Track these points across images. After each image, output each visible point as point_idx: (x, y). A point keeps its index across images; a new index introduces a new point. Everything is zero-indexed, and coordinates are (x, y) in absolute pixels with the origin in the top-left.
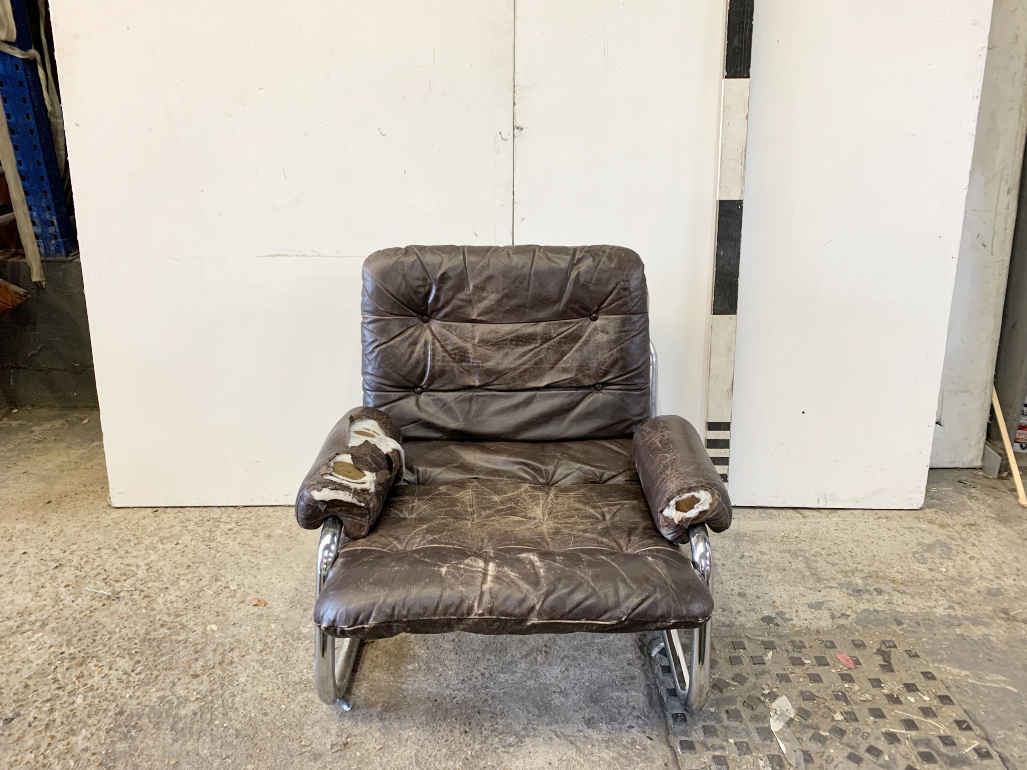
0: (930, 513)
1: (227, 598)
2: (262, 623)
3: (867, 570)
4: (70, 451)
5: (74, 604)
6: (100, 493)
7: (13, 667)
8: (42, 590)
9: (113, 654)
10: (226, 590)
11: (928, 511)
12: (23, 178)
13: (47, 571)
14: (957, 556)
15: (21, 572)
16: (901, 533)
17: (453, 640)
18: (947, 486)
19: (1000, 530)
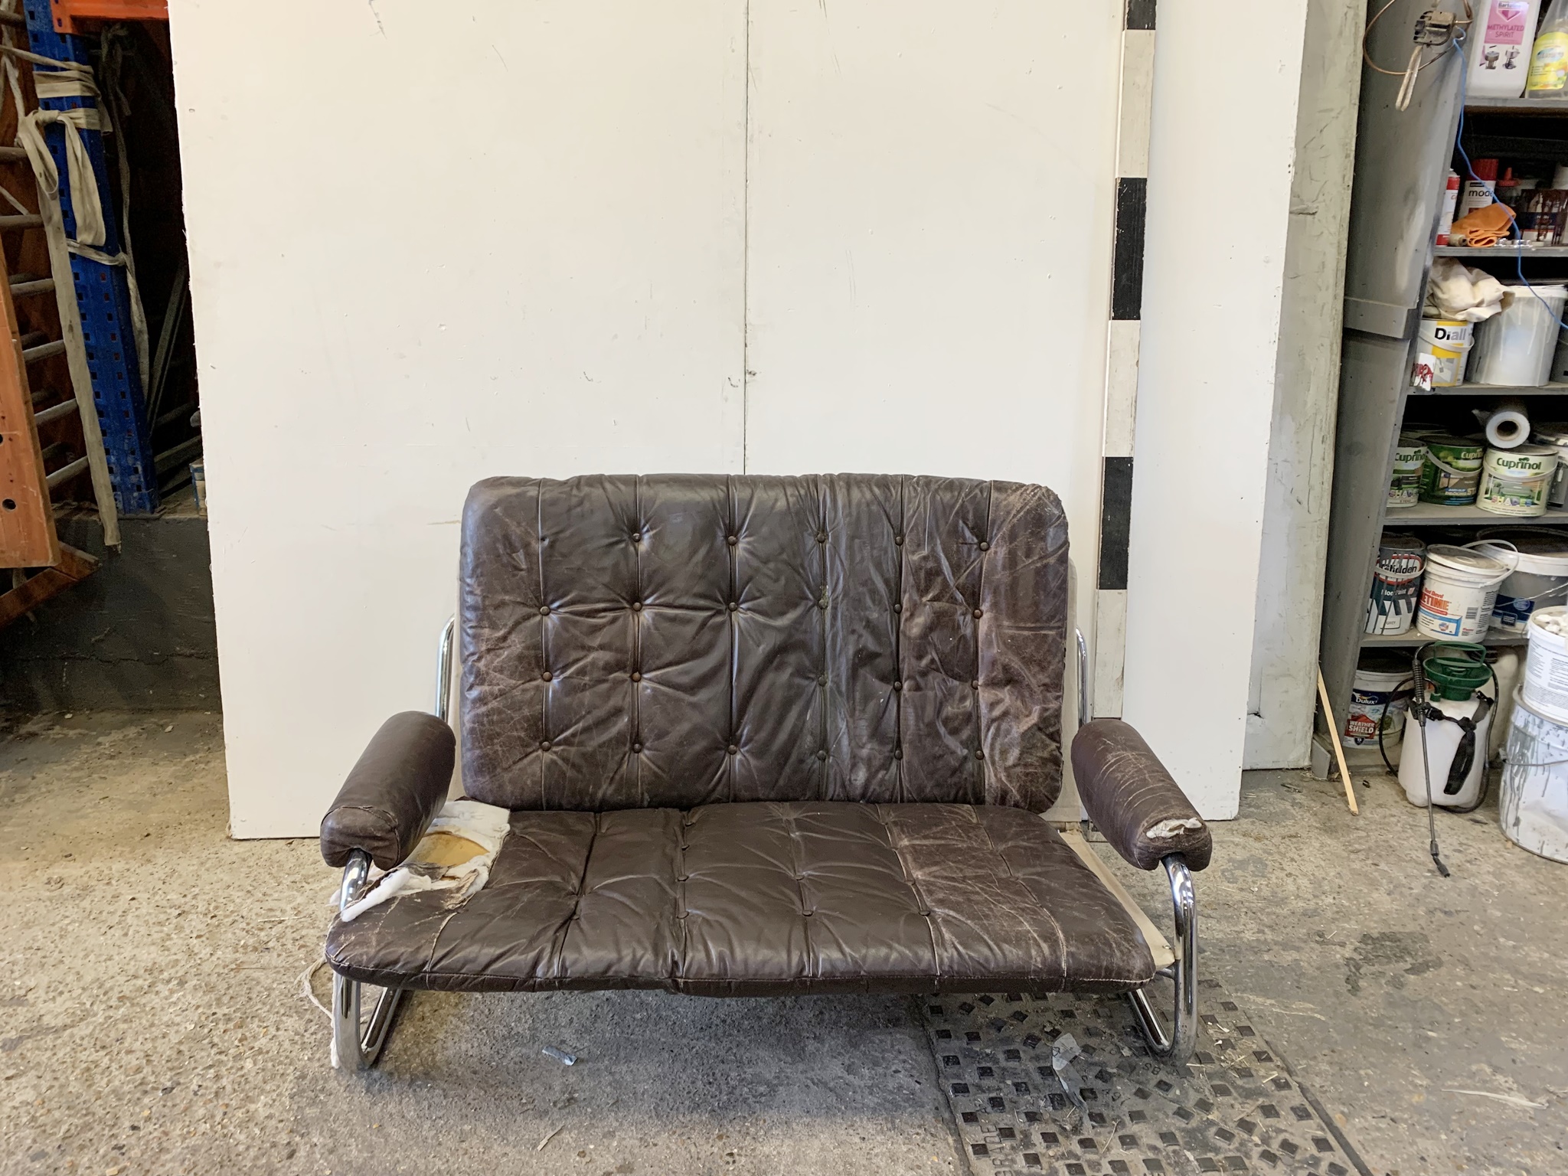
0: (1245, 824)
4: (157, 767)
5: (214, 958)
8: (169, 942)
11: (1243, 821)
12: (100, 414)
13: (168, 919)
14: (1272, 873)
18: (1269, 791)
19: (1324, 842)
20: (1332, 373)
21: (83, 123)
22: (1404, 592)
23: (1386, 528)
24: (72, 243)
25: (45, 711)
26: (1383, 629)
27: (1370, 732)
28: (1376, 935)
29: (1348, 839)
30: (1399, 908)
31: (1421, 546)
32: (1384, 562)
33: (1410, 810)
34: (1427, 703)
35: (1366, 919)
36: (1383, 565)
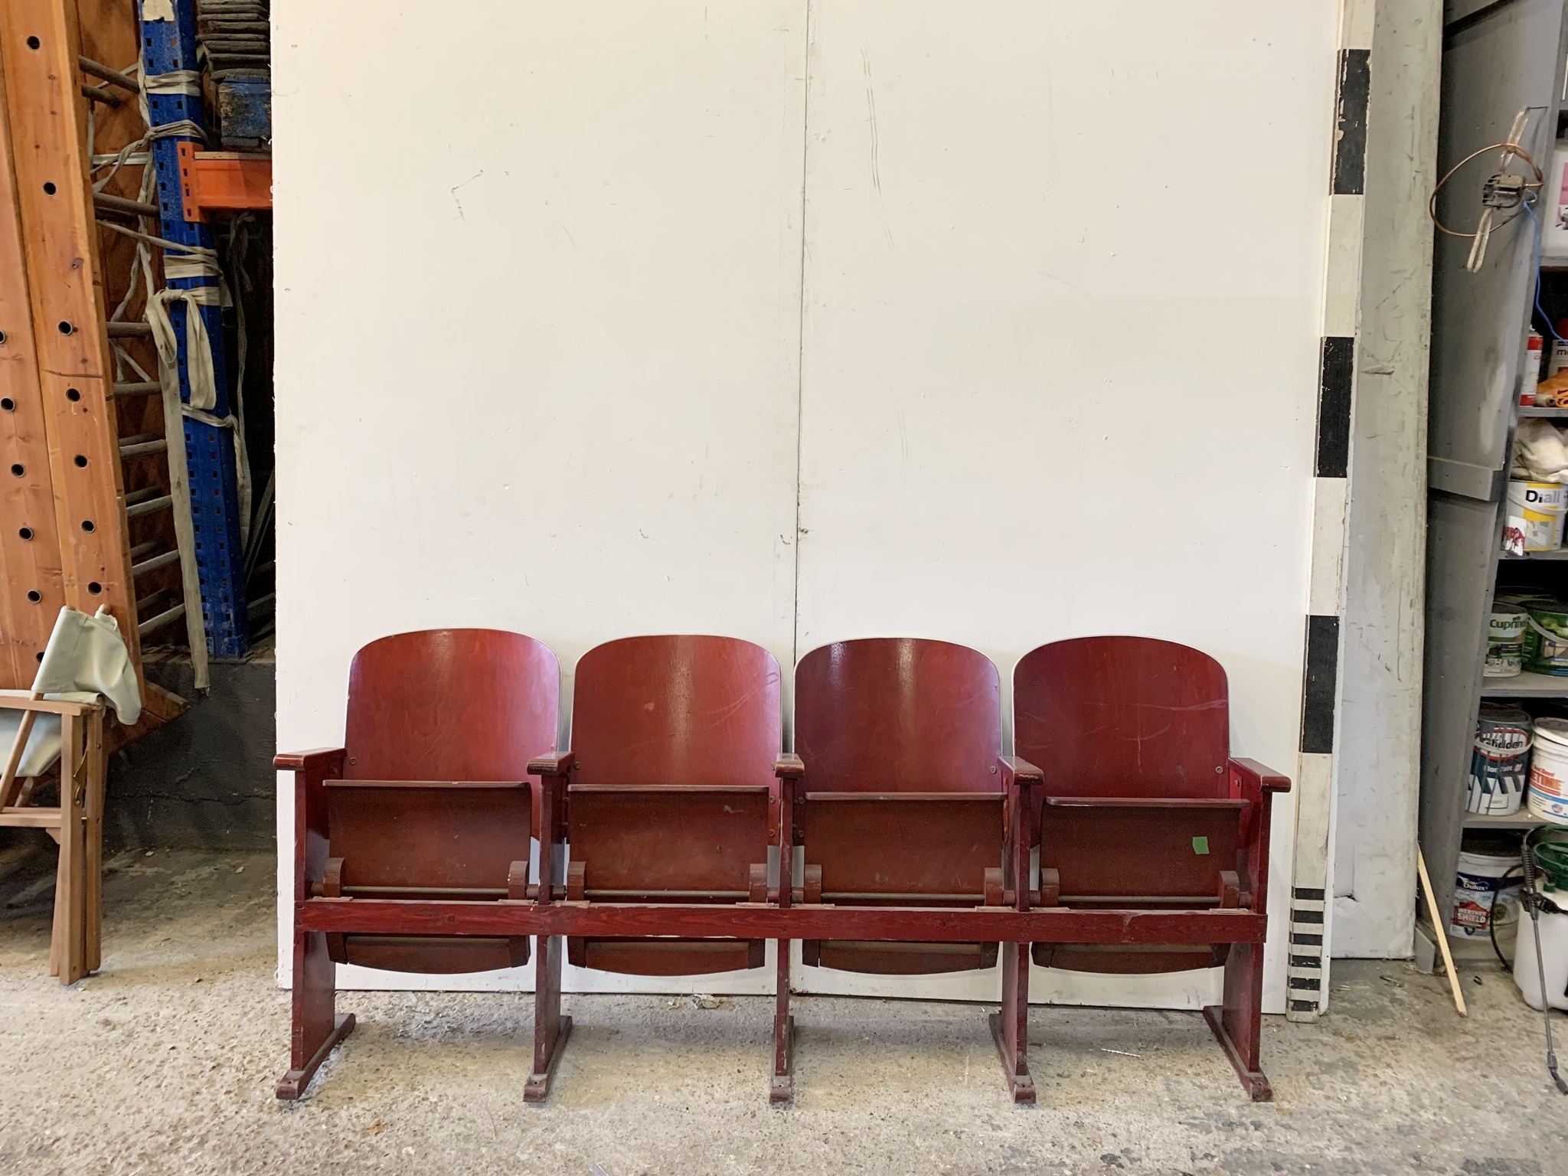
0: (1336, 1020)
1: (427, 1113)
2: (471, 1146)
4: (222, 910)
5: (238, 1117)
6: (262, 968)
8: (197, 1097)
10: (425, 1102)
11: (1334, 1017)
12: (200, 564)
13: (202, 1072)
14: (1364, 1080)
15: (170, 1074)
16: (1295, 1047)
18: (1365, 984)
19: (1426, 1046)
20: (1418, 535)
21: (203, 300)
22: (1510, 768)
23: (1483, 699)
24: (186, 407)
25: (129, 848)
26: (1488, 808)
27: (1481, 921)
28: (1481, 1161)
29: (1454, 1044)
30: (1509, 1130)
31: (1527, 719)
32: (1484, 736)
33: (1527, 1013)
34: (1539, 894)
35: (1471, 1141)
36: (1484, 739)
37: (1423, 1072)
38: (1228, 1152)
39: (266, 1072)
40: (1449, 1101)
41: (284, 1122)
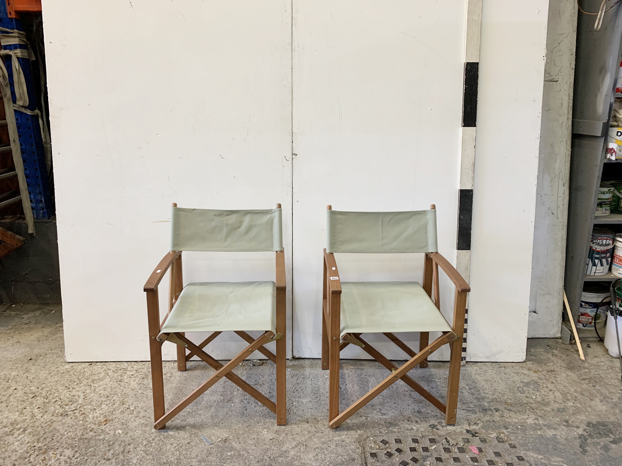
1: (129, 414)
2: (147, 429)
3: (491, 397)
4: (44, 329)
5: (42, 419)
6: (60, 353)
7: (7, 454)
8: (25, 410)
9: (63, 447)
10: (128, 410)
11: (528, 363)
12: (27, 177)
13: (28, 399)
14: (542, 389)
15: (13, 400)
16: (512, 376)
17: (254, 438)
18: (541, 348)
19: (568, 374)
20: (567, 154)
21: (19, 55)
22: (605, 255)
23: (595, 225)
24: (15, 105)
25: (4, 304)
26: (595, 273)
27: (590, 321)
28: (595, 423)
29: (580, 373)
30: (606, 409)
31: (613, 234)
32: (594, 241)
33: (611, 359)
34: (618, 308)
35: (590, 414)
36: (594, 243)
37: (567, 385)
38: (484, 421)
39: (57, 399)
40: (579, 397)
41: (63, 420)
